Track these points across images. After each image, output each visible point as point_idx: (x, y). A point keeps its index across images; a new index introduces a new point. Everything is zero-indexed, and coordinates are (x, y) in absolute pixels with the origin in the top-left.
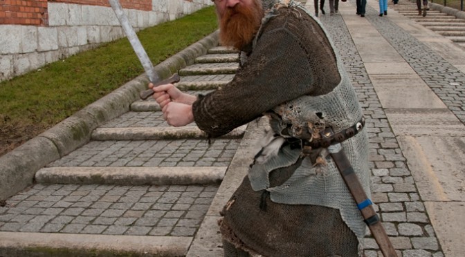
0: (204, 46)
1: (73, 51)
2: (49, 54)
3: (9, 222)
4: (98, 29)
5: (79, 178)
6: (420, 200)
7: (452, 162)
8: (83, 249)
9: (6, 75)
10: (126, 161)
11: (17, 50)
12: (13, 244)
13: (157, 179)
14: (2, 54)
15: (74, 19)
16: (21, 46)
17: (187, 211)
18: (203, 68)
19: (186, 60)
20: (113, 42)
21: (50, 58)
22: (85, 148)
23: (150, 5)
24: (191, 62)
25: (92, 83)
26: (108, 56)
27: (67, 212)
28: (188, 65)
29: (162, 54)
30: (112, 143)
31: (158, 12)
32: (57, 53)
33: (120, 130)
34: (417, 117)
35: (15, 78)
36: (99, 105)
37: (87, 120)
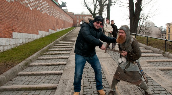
0: (53, 44)
1: (19, 45)
2: (13, 46)
3: (14, 83)
4: (25, 39)
5: (28, 74)
6: (104, 75)
7: (111, 68)
8: (34, 87)
9: (1, 51)
10: (39, 70)
11: (5, 44)
12: (17, 87)
13: (47, 74)
14: (1, 45)
15: (19, 37)
16: (6, 43)
17: (55, 79)
18: (54, 49)
19: (49, 47)
20: (29, 43)
21: (13, 47)
22: (28, 68)
23: (38, 33)
24: (50, 48)
25: (26, 53)
26: (28, 46)
27: (28, 81)
28: (50, 49)
29: (43, 46)
30: (34, 67)
31: (40, 35)
32: (15, 45)
33: (36, 64)
34: (104, 59)
35: (4, 52)
36: (30, 58)
37: (28, 62)
